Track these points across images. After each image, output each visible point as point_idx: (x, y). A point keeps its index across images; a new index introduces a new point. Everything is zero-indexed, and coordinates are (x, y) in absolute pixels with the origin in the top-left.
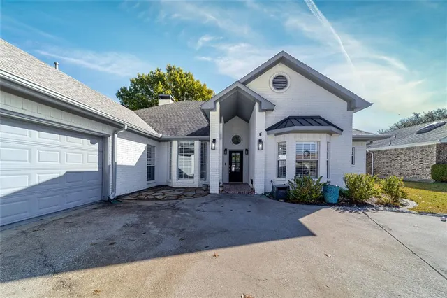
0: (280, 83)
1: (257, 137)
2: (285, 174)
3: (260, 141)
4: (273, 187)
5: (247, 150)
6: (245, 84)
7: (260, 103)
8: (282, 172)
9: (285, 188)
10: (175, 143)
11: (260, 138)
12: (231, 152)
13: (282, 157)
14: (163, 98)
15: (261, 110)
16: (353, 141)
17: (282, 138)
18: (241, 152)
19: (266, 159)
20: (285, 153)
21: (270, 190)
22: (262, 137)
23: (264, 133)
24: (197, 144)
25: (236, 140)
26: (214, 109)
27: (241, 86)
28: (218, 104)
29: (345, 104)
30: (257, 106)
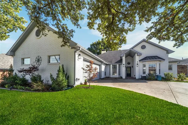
0: (143, 47)
1: (136, 63)
2: (145, 73)
3: (137, 64)
4: (141, 77)
5: (132, 66)
6: (132, 49)
7: (137, 54)
8: (144, 73)
9: (145, 77)
10: (111, 65)
11: (137, 63)
12: (127, 67)
13: (144, 68)
14: (103, 50)
15: (137, 55)
16: (169, 62)
17: (144, 63)
18: (131, 67)
19: (139, 69)
20: (145, 67)
21: (140, 77)
22: (138, 63)
23: (139, 62)
24: (118, 65)
25: (129, 63)
26: (124, 56)
27: (131, 49)
28: (125, 55)
29: (166, 52)
30: (136, 54)
